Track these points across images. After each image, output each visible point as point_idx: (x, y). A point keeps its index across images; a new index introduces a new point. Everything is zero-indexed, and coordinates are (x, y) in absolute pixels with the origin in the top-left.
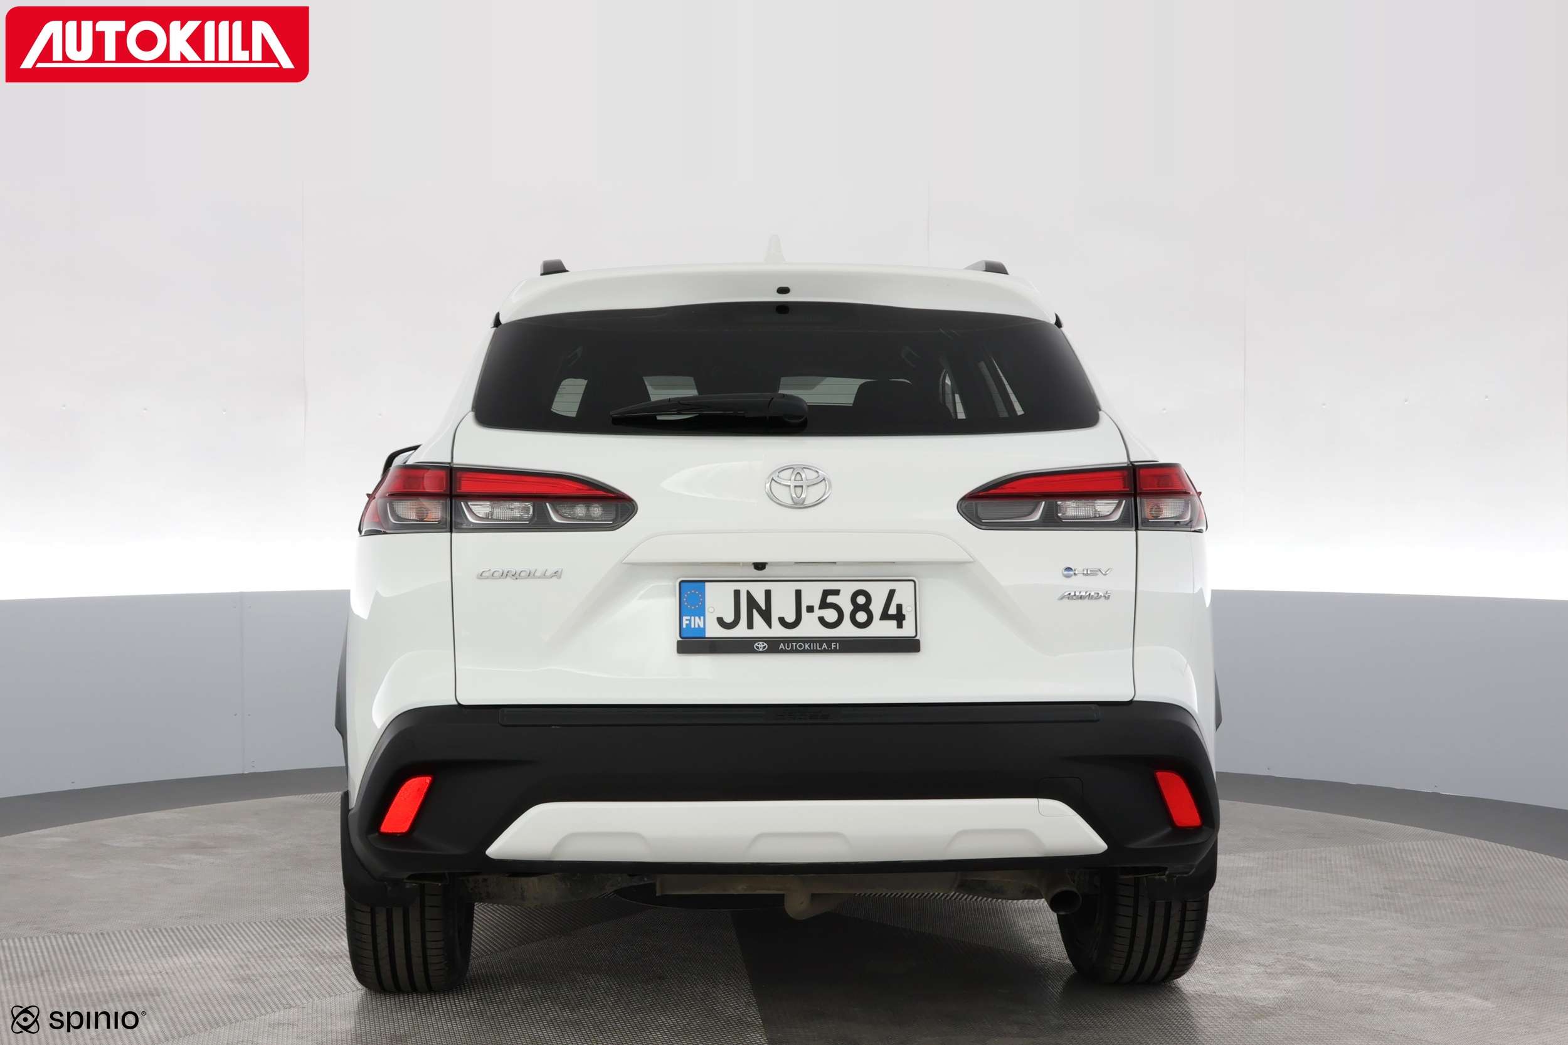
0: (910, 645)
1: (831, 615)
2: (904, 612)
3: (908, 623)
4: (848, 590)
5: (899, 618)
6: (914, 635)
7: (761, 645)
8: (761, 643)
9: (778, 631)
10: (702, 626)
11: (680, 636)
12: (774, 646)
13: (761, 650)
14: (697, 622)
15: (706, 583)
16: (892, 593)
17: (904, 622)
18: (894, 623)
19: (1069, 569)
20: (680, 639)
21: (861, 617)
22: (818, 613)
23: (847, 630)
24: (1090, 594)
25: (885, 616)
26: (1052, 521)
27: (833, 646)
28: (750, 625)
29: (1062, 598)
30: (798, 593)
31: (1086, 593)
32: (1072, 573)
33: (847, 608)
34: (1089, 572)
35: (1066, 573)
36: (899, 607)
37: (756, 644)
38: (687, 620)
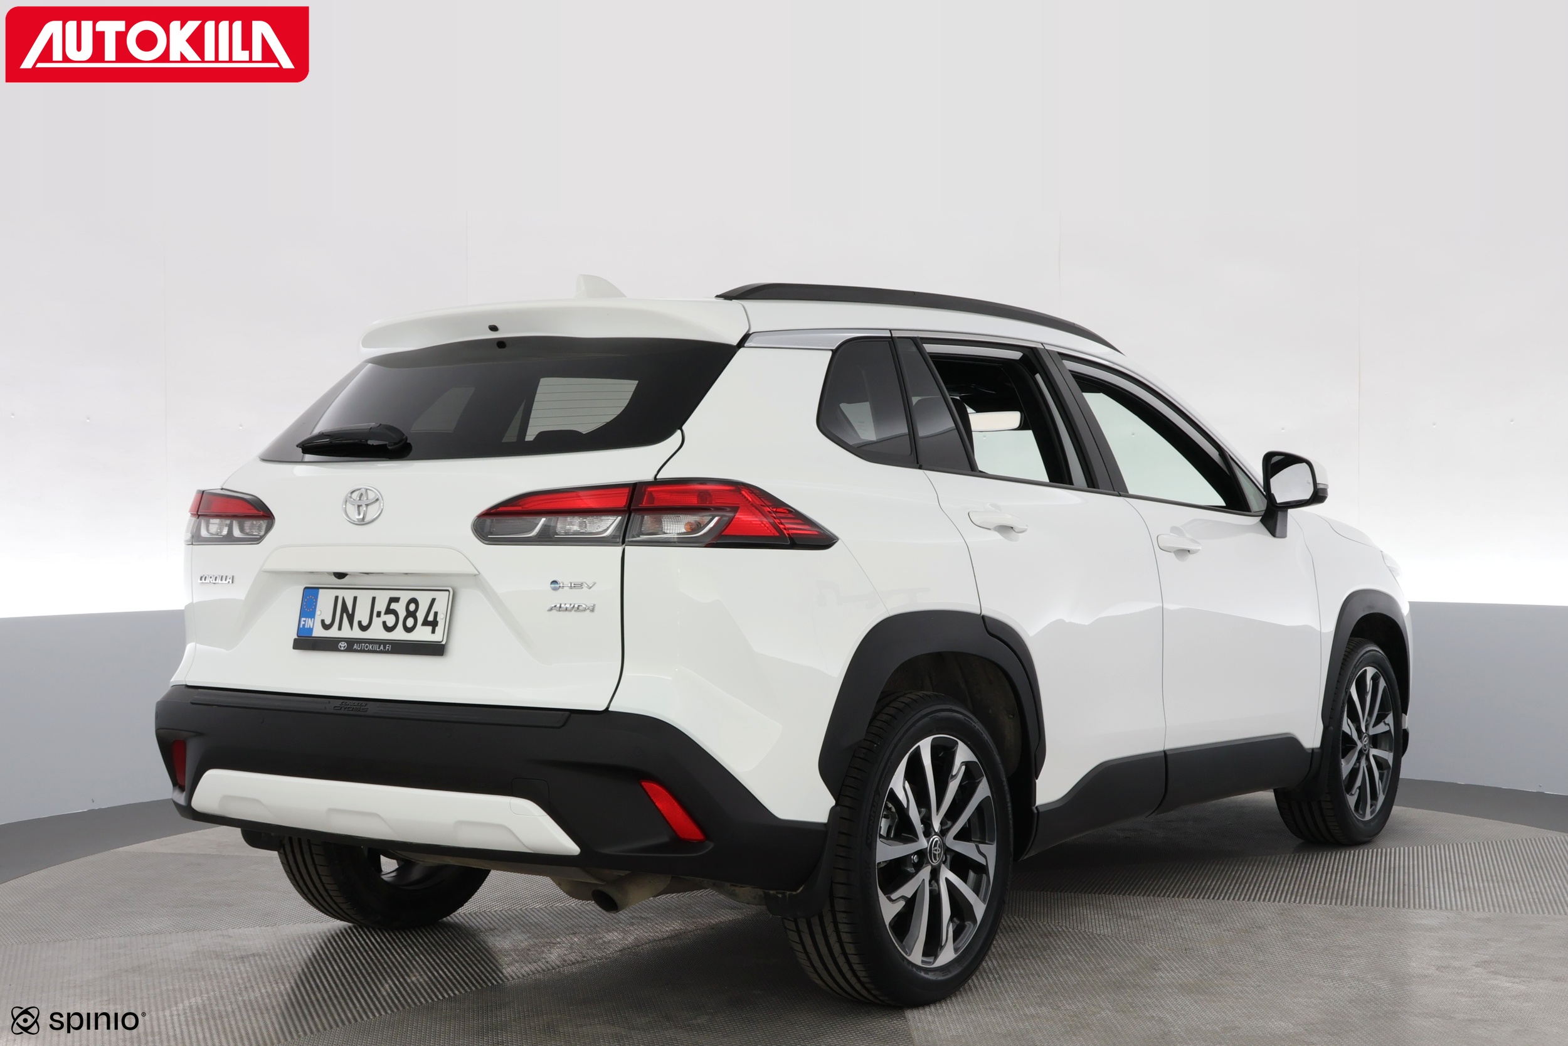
0: (436, 650)
1: (390, 620)
2: (438, 619)
3: (440, 629)
4: (405, 597)
5: (434, 624)
6: (441, 640)
7: (343, 645)
8: (343, 643)
9: (357, 634)
10: (311, 627)
11: (298, 636)
12: (352, 646)
13: (342, 649)
14: (309, 623)
15: (320, 590)
16: (433, 600)
17: (437, 628)
18: (430, 628)
19: (554, 582)
20: (297, 637)
21: (410, 622)
22: (384, 617)
23: (399, 634)
24: (574, 606)
25: (426, 623)
26: (547, 538)
27: (387, 648)
28: (340, 628)
29: (551, 609)
30: (374, 599)
31: (571, 605)
32: (558, 586)
33: (402, 614)
34: (573, 585)
35: (553, 586)
36: (436, 614)
37: (340, 644)
38: (304, 621)
